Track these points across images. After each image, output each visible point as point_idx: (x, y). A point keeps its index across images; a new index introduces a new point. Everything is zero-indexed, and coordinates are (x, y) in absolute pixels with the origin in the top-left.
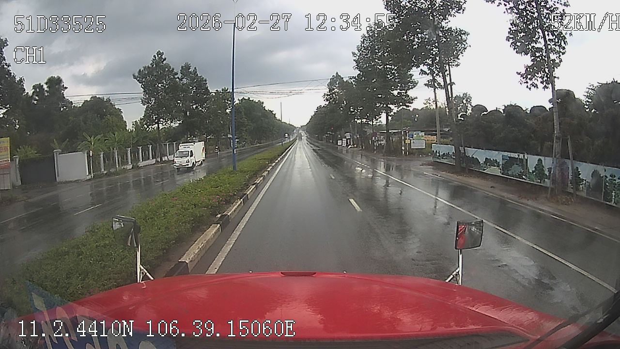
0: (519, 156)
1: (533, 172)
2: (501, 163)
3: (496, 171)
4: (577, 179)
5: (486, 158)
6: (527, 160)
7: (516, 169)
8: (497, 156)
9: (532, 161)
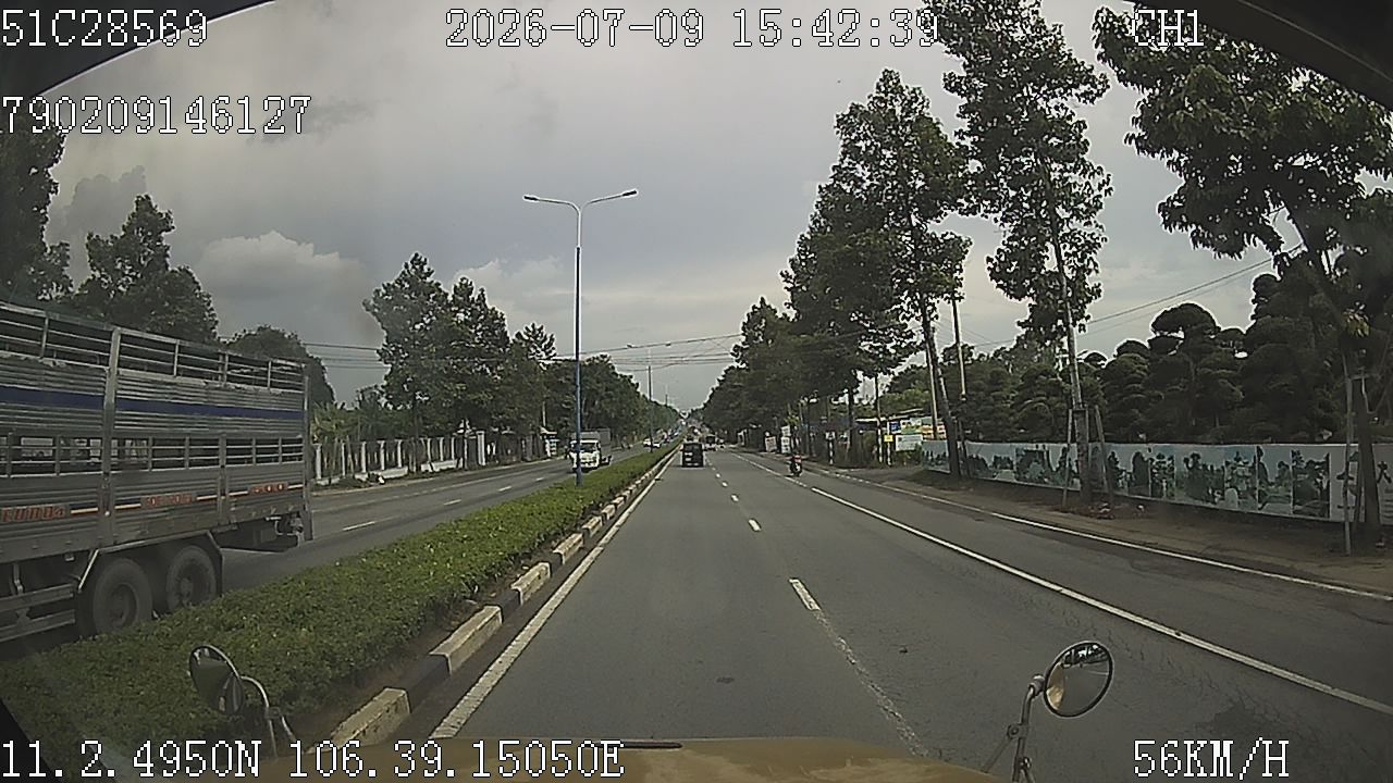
0: (1037, 447)
1: (1058, 469)
2: (1014, 463)
3: (1008, 475)
4: (1114, 472)
5: (996, 458)
6: (1048, 452)
7: (1036, 468)
8: (1009, 450)
9: (1054, 450)
